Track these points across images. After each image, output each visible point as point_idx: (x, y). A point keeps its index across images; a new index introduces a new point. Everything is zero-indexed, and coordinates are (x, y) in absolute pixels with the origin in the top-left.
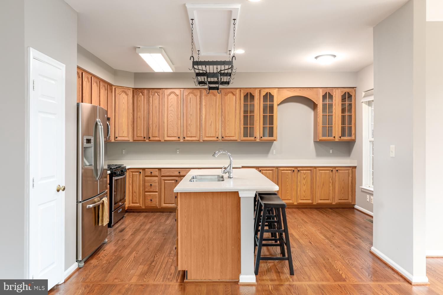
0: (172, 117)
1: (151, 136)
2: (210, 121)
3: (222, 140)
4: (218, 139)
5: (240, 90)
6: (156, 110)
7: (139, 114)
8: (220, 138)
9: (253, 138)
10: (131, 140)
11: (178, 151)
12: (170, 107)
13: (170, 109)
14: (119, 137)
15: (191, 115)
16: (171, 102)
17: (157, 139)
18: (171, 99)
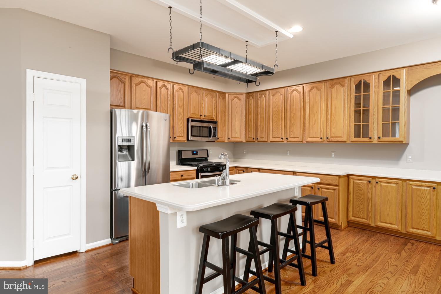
0: (276, 117)
1: (259, 138)
2: (314, 120)
3: (328, 142)
4: (322, 140)
5: (351, 79)
6: (263, 112)
7: (250, 116)
8: (325, 138)
9: (367, 139)
10: (244, 141)
11: (288, 152)
12: (275, 107)
13: (275, 110)
14: (232, 138)
15: (294, 114)
16: (276, 103)
17: (263, 140)
18: (276, 99)
